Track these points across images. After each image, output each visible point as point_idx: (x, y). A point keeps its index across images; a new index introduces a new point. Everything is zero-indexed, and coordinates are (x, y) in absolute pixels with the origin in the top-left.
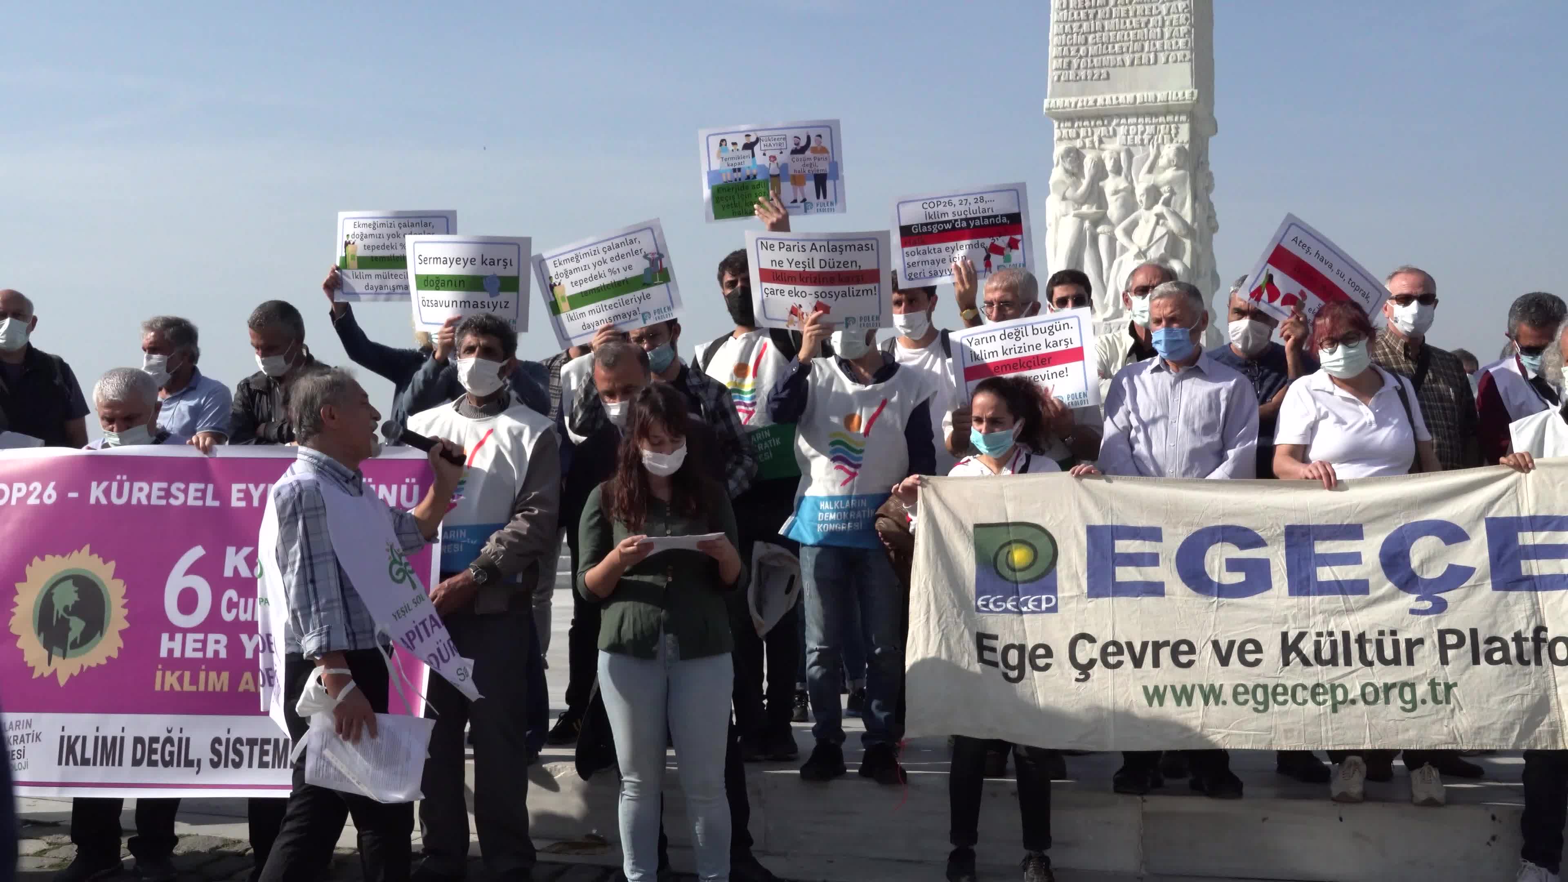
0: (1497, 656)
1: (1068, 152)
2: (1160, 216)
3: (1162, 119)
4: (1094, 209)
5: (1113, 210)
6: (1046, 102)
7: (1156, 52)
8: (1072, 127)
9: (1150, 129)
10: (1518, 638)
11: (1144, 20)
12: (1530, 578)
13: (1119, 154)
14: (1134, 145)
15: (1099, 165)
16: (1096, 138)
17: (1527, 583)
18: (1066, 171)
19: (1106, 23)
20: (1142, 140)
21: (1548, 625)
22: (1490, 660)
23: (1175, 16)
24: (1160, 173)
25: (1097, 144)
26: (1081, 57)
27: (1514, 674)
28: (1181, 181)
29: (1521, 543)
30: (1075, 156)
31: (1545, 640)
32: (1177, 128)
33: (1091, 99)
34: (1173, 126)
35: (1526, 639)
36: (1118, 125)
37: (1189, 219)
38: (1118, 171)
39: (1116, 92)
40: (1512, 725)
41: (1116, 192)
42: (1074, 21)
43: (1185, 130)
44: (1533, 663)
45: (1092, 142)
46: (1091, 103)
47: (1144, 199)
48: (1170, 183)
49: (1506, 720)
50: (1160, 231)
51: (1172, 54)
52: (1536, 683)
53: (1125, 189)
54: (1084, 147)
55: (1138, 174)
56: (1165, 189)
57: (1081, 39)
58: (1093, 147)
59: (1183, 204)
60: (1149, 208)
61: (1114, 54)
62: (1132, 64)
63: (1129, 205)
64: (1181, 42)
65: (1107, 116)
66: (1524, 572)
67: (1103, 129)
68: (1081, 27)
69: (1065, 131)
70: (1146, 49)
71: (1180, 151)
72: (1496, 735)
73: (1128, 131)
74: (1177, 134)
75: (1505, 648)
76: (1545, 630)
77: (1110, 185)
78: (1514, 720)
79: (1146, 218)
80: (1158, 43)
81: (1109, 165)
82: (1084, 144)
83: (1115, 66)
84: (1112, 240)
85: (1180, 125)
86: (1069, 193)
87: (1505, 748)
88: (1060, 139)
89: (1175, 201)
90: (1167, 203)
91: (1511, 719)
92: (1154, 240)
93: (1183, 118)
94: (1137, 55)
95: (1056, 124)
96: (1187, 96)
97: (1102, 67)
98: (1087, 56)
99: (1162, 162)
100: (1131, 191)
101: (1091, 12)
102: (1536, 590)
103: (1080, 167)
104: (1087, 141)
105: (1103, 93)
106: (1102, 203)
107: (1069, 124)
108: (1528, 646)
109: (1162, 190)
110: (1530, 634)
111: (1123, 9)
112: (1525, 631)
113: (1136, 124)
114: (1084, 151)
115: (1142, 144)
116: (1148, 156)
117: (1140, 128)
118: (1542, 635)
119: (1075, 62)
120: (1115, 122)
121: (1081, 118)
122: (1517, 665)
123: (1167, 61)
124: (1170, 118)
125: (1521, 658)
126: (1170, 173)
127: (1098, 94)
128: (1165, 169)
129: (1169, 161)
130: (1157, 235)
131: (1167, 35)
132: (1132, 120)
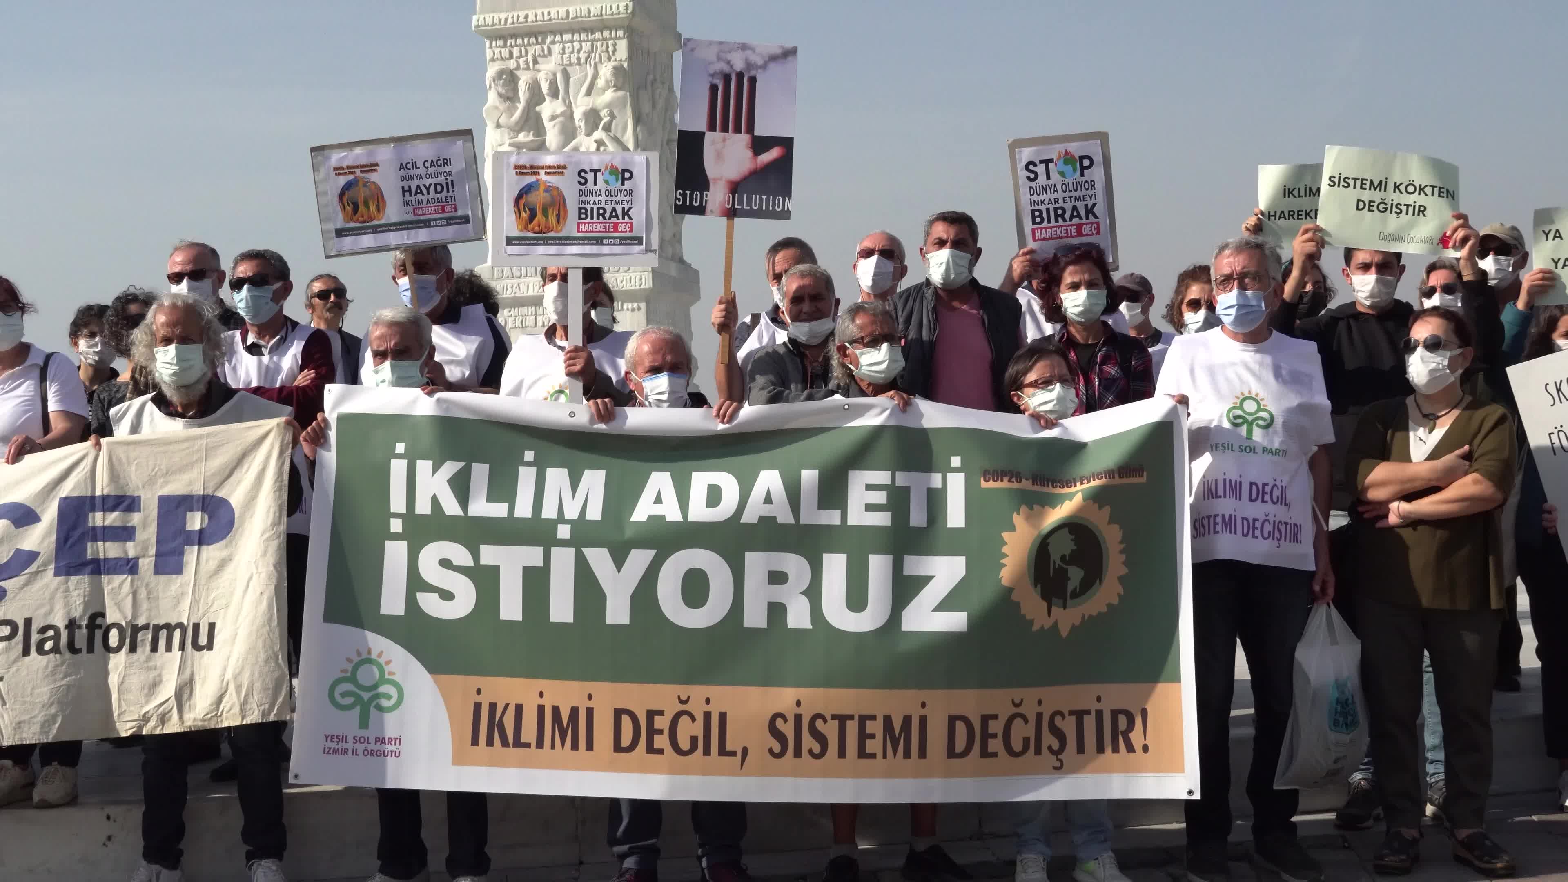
0: (48, 646)
1: (500, 74)
2: (600, 143)
3: (598, 35)
4: (531, 137)
5: (552, 137)
6: (475, 18)
8: (505, 46)
9: (586, 47)
10: (72, 625)
12: (94, 561)
13: (555, 75)
14: (571, 65)
15: (534, 88)
16: (530, 58)
18: (500, 95)
20: (579, 59)
21: (107, 610)
22: (40, 651)
24: (599, 95)
25: (531, 65)
27: (62, 664)
28: (621, 103)
29: (90, 524)
30: (509, 78)
31: (100, 627)
32: (615, 45)
33: (522, 15)
34: (610, 42)
35: (80, 627)
36: (553, 42)
37: (631, 145)
38: (555, 94)
39: (548, 7)
40: (54, 717)
41: (553, 118)
43: (623, 46)
44: (84, 652)
45: (527, 62)
46: (521, 19)
47: (582, 124)
48: (609, 105)
49: (48, 712)
52: (87, 672)
53: (563, 114)
54: (518, 68)
55: (576, 98)
56: (604, 113)
58: (528, 68)
59: (625, 129)
60: (589, 134)
65: (540, 33)
66: (90, 555)
67: (537, 47)
69: (497, 51)
71: (618, 71)
72: (36, 728)
73: (563, 49)
74: (614, 51)
75: (57, 638)
76: (102, 615)
77: (548, 108)
78: (57, 712)
81: (545, 87)
82: (518, 64)
85: (617, 41)
86: (502, 121)
87: (45, 741)
88: (493, 60)
89: (617, 126)
90: (607, 128)
91: (51, 713)
93: (620, 33)
95: (488, 43)
96: (622, 9)
99: (601, 82)
100: (569, 115)
102: (100, 574)
103: (516, 90)
104: (521, 61)
105: (534, 8)
106: (539, 130)
107: (500, 43)
108: (82, 633)
109: (602, 114)
110: (85, 622)
112: (82, 617)
113: (572, 41)
114: (518, 73)
115: (579, 63)
116: (586, 76)
117: (577, 45)
118: (99, 621)
120: (549, 39)
121: (514, 36)
122: (68, 655)
124: (606, 34)
125: (72, 648)
126: (609, 95)
127: (528, 9)
128: (604, 90)
129: (607, 82)
132: (567, 37)
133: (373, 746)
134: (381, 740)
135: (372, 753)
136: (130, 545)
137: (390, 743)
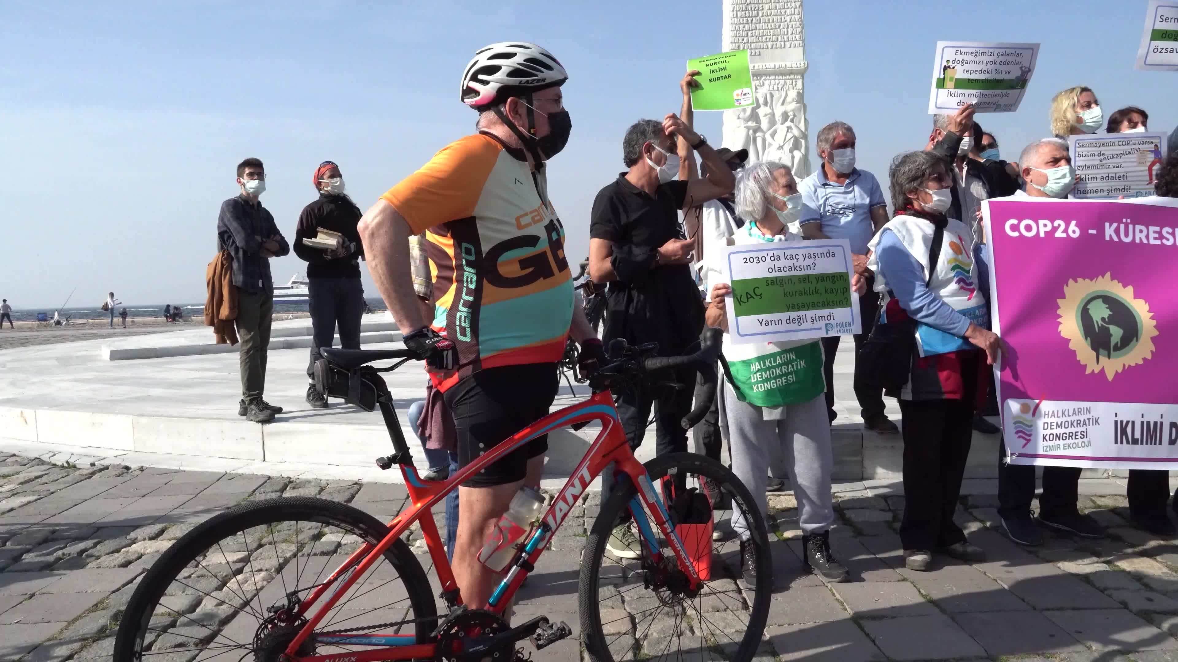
2: (789, 128)
3: (788, 77)
4: (754, 124)
5: (764, 125)
7: (784, 41)
9: (782, 82)
11: (778, 24)
13: (766, 95)
14: (774, 90)
15: (756, 101)
16: (753, 86)
19: (758, 25)
20: (778, 88)
23: (794, 23)
24: (788, 105)
25: (754, 90)
26: (745, 43)
28: (799, 109)
32: (796, 82)
34: (794, 81)
36: (765, 80)
37: (803, 130)
38: (766, 104)
39: (764, 62)
41: (766, 115)
42: (740, 24)
43: (800, 82)
45: (752, 88)
47: (780, 118)
48: (793, 110)
50: (790, 135)
51: (793, 43)
53: (770, 114)
55: (776, 105)
56: (791, 115)
57: (745, 34)
59: (800, 122)
60: (783, 123)
61: (763, 42)
62: (772, 48)
63: (772, 122)
64: (798, 36)
65: (759, 75)
67: (757, 82)
68: (744, 27)
70: (779, 40)
71: (798, 94)
73: (771, 83)
74: (796, 85)
77: (763, 111)
79: (781, 129)
80: (785, 37)
81: (761, 101)
83: (763, 48)
84: (764, 140)
85: (798, 80)
86: (741, 115)
89: (796, 120)
90: (792, 121)
92: (787, 139)
93: (799, 77)
94: (774, 43)
96: (802, 65)
97: (756, 49)
98: (748, 42)
99: (789, 99)
100: (773, 115)
101: (750, 19)
105: (758, 62)
106: (758, 121)
109: (789, 114)
111: (767, 18)
113: (775, 79)
115: (778, 90)
116: (781, 96)
117: (777, 81)
119: (742, 46)
120: (764, 78)
123: (790, 47)
124: (792, 77)
126: (794, 105)
128: (790, 103)
129: (792, 99)
130: (788, 138)
131: (790, 33)
132: (773, 77)
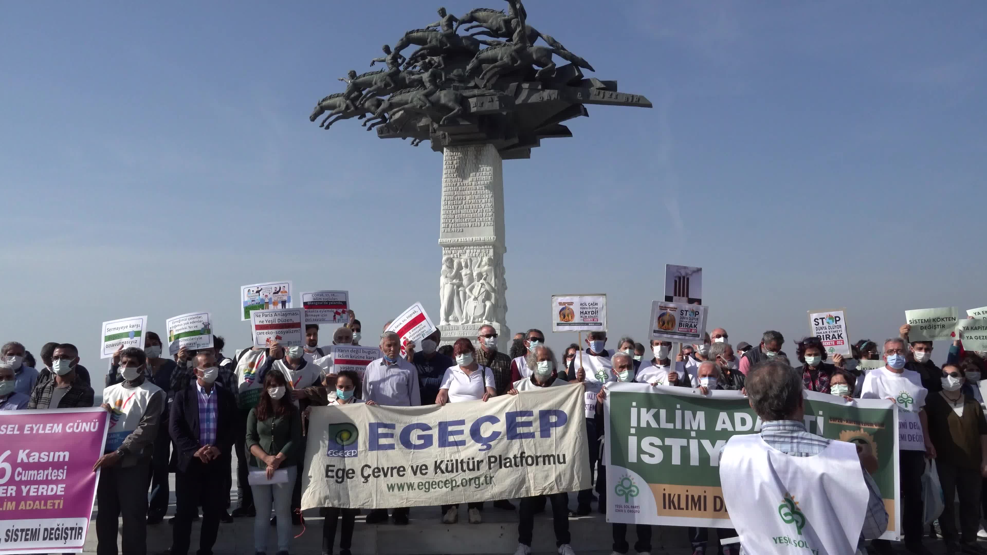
0: (508, 464)
1: (447, 259)
2: (482, 284)
3: (483, 247)
4: (458, 281)
5: (465, 281)
6: (439, 240)
7: (480, 222)
8: (449, 250)
9: (478, 251)
10: (515, 457)
11: (476, 210)
12: (520, 434)
13: (467, 260)
14: (473, 257)
15: (460, 264)
16: (458, 254)
17: (518, 437)
18: (447, 266)
19: (462, 211)
20: (476, 255)
21: (525, 451)
22: (505, 466)
23: (487, 209)
24: (482, 268)
25: (459, 256)
26: (452, 223)
27: (513, 471)
28: (490, 271)
29: (517, 421)
30: (450, 261)
31: (524, 457)
32: (488, 251)
33: (456, 239)
34: (487, 250)
35: (518, 457)
36: (467, 249)
37: (493, 286)
38: (466, 266)
39: (465, 237)
40: (513, 489)
41: (466, 275)
42: (449, 209)
43: (491, 251)
44: (520, 466)
45: (457, 255)
46: (456, 241)
47: (476, 277)
48: (486, 271)
49: (510, 488)
50: (483, 290)
51: (486, 223)
52: (521, 473)
53: (469, 274)
54: (454, 257)
55: (474, 268)
57: (453, 216)
58: (458, 258)
59: (491, 280)
60: (478, 281)
61: (465, 222)
62: (471, 226)
63: (471, 280)
64: (489, 218)
65: (462, 246)
66: (518, 432)
67: (461, 250)
68: (452, 212)
69: (446, 251)
70: (477, 221)
71: (490, 259)
72: (507, 494)
73: (470, 251)
74: (488, 253)
75: (511, 461)
76: (524, 453)
77: (464, 272)
79: (477, 286)
80: (481, 219)
81: (463, 265)
82: (454, 256)
83: (465, 227)
84: (465, 293)
86: (448, 275)
87: (510, 498)
88: (445, 254)
89: (488, 279)
90: (485, 279)
91: (512, 488)
92: (481, 293)
93: (491, 247)
94: (473, 223)
95: (443, 249)
96: (491, 239)
97: (460, 227)
98: (455, 223)
99: (483, 263)
100: (472, 274)
101: (456, 206)
102: (522, 438)
103: (453, 265)
104: (455, 255)
105: (461, 237)
106: (461, 279)
107: (448, 248)
108: (518, 460)
109: (483, 274)
110: (519, 455)
111: (468, 206)
113: (473, 249)
114: (453, 259)
116: (478, 261)
117: (475, 250)
118: (523, 455)
119: (450, 225)
120: (465, 248)
121: (453, 246)
122: (515, 467)
123: (484, 225)
124: (486, 247)
125: (516, 465)
126: (486, 268)
127: (459, 237)
128: (484, 266)
129: (486, 263)
130: (482, 291)
131: (484, 216)
132: (472, 247)
133: (631, 509)
134: (633, 507)
135: (630, 511)
136: (531, 428)
137: (636, 508)
